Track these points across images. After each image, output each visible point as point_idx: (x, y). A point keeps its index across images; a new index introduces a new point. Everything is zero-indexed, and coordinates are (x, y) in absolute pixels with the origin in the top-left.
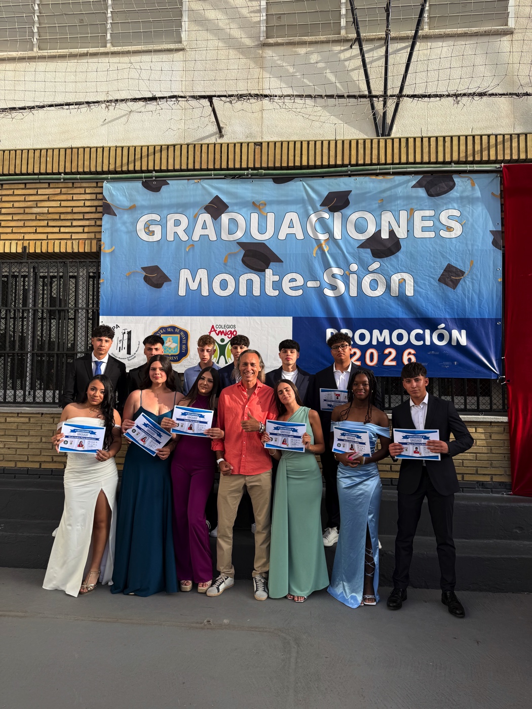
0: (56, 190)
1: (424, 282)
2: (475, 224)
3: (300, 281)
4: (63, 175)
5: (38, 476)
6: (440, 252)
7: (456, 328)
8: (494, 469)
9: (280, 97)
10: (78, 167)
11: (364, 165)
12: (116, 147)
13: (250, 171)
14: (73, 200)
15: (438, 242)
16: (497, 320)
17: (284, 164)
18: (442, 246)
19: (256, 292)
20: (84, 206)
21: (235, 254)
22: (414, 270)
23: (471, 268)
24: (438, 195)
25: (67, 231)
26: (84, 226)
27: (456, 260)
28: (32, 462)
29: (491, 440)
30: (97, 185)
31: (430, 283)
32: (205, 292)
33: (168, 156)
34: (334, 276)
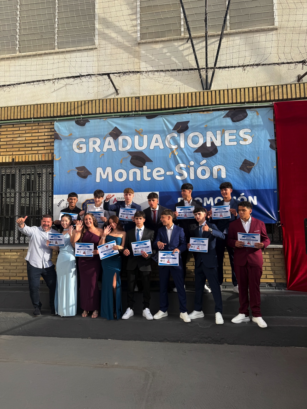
0: (30, 127)
1: (232, 170)
2: (259, 136)
3: (162, 172)
4: (33, 119)
5: (22, 284)
6: (240, 153)
7: (251, 195)
8: (276, 275)
9: (146, 72)
10: (41, 114)
11: (196, 106)
12: (61, 103)
13: (133, 113)
14: (38, 132)
15: (239, 147)
16: (274, 190)
17: (152, 108)
18: (241, 149)
19: (139, 179)
20: (45, 135)
21: (126, 158)
22: (226, 164)
23: (258, 161)
24: (238, 121)
25: (35, 149)
26: (45, 146)
27: (249, 157)
28: (18, 276)
29: (274, 259)
30: (51, 124)
31: (235, 170)
32: (110, 180)
33: (89, 106)
34: (181, 168)
